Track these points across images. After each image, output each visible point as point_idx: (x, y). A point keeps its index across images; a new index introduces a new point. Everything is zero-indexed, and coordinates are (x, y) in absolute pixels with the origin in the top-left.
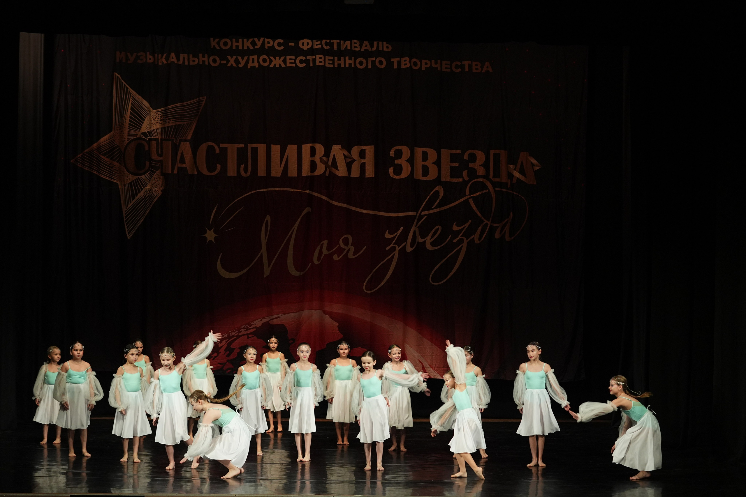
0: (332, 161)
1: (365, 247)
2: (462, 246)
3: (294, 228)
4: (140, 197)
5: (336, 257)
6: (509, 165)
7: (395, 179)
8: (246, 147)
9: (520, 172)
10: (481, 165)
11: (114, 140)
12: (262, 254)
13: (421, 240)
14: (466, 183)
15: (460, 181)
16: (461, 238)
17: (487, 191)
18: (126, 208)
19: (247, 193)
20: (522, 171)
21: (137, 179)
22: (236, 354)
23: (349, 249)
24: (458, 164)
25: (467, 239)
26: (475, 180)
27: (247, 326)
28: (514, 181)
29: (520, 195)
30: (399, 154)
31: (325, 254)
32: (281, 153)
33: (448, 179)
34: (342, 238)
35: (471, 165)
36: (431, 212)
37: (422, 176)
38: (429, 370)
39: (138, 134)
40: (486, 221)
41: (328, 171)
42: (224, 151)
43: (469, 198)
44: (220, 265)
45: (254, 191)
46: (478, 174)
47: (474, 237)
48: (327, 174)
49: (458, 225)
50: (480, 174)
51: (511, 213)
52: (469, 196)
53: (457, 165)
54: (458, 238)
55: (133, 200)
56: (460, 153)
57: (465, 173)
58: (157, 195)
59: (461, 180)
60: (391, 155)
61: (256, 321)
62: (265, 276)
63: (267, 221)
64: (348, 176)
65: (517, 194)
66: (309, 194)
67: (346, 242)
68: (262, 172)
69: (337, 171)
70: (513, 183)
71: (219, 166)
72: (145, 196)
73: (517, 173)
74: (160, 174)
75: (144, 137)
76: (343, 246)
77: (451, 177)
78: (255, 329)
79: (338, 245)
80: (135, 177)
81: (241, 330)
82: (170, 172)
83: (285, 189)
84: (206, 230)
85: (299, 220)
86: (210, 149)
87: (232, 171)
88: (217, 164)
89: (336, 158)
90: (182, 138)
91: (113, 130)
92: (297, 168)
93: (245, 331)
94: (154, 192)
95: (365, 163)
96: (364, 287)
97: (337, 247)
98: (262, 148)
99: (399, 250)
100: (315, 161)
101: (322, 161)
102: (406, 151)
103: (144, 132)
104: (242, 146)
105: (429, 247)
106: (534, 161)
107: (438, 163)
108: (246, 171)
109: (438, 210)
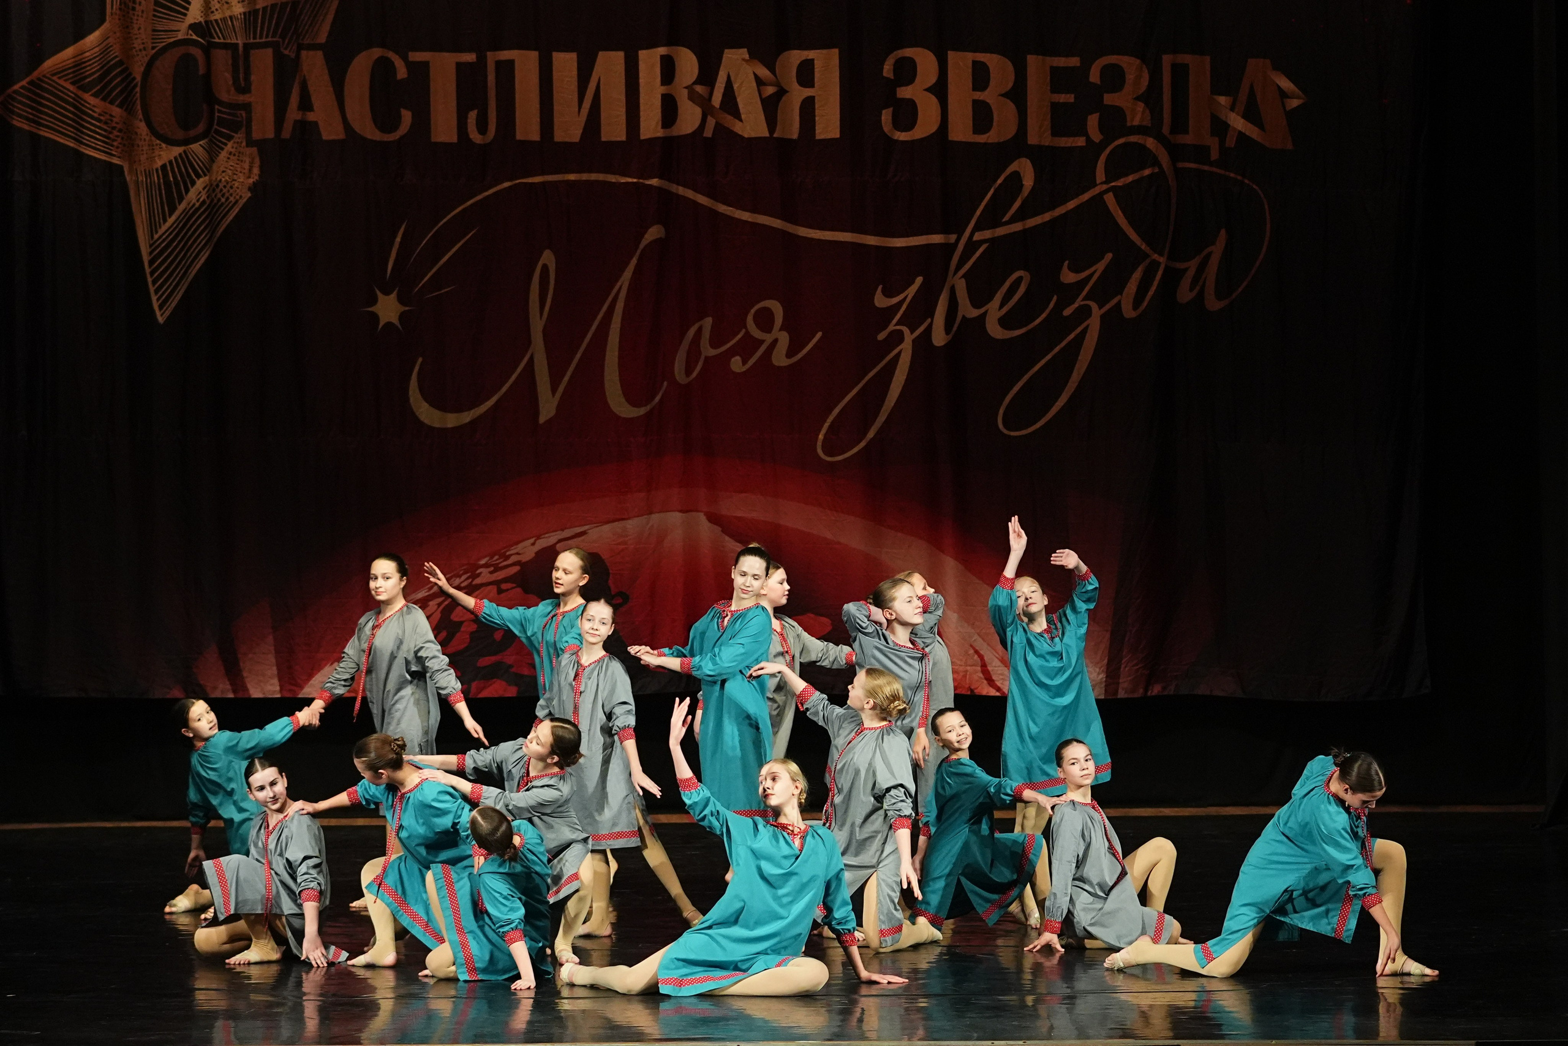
0: (724, 95)
1: (819, 335)
2: (1087, 327)
3: (619, 284)
4: (189, 204)
5: (737, 364)
6: (1216, 97)
7: (897, 141)
8: (482, 61)
9: (1245, 116)
10: (1138, 99)
11: (111, 46)
12: (531, 359)
13: (974, 313)
14: (1093, 150)
15: (1079, 144)
16: (1082, 303)
17: (1157, 170)
18: (152, 237)
19: (486, 190)
20: (1251, 114)
21: (180, 155)
22: (468, 636)
23: (776, 341)
24: (1073, 96)
25: (1100, 308)
26: (1121, 141)
27: (497, 560)
28: (1231, 142)
29: (1246, 181)
30: (907, 71)
31: (707, 358)
32: (579, 75)
33: (1047, 140)
34: (753, 311)
35: (1109, 99)
36: (1000, 231)
37: (974, 133)
38: (1000, 672)
39: (179, 31)
40: (1155, 256)
41: (711, 122)
42: (420, 72)
43: (1106, 191)
44: (417, 391)
45: (507, 184)
46: (1129, 124)
47: (1119, 304)
48: (708, 133)
49: (1075, 269)
50: (1136, 123)
51: (1223, 232)
52: (1105, 187)
53: (1070, 98)
54: (1076, 305)
55: (170, 217)
56: (1078, 65)
57: (1093, 121)
58: (236, 202)
59: (1081, 142)
60: (885, 74)
61: (521, 546)
62: (542, 419)
63: (545, 268)
64: (767, 135)
65: (1239, 178)
66: (659, 189)
67: (765, 320)
68: (528, 128)
69: (740, 123)
70: (1227, 145)
71: (407, 116)
72: (204, 202)
73: (1239, 118)
74: (244, 144)
75: (194, 37)
76: (757, 333)
77: (1056, 132)
78: (516, 569)
79: (744, 330)
80: (177, 150)
81: (478, 572)
82: (271, 135)
83: (594, 177)
84: (376, 295)
85: (634, 261)
86: (382, 70)
87: (444, 130)
88: (402, 110)
89: (735, 86)
90: (303, 40)
91: (107, 17)
92: (624, 117)
93: (491, 573)
94: (229, 191)
95: (814, 97)
96: (819, 444)
97: (739, 336)
98: (526, 63)
99: (914, 341)
100: (674, 94)
101: (693, 97)
102: (926, 62)
103: (195, 23)
104: (470, 57)
105: (995, 330)
106: (1285, 84)
107: (1017, 95)
108: (482, 128)
109: (1017, 227)
